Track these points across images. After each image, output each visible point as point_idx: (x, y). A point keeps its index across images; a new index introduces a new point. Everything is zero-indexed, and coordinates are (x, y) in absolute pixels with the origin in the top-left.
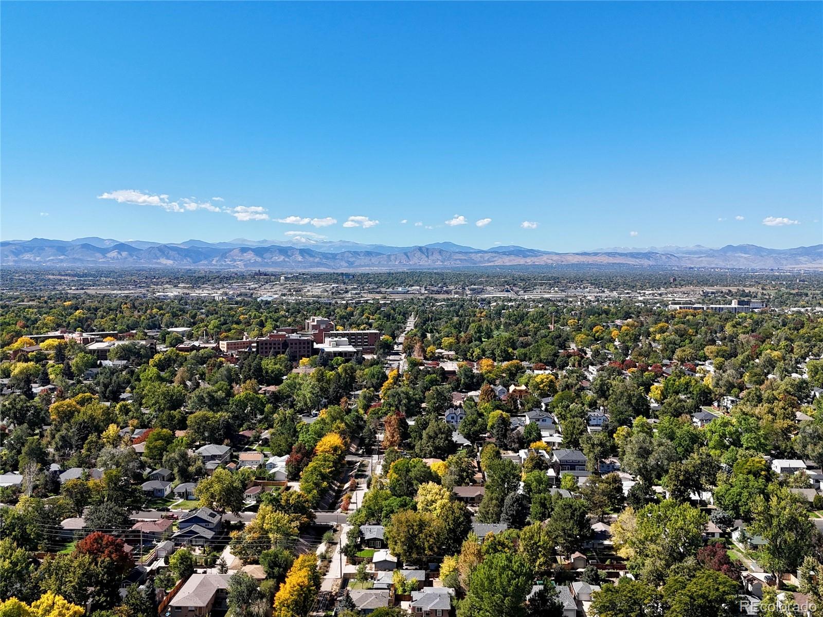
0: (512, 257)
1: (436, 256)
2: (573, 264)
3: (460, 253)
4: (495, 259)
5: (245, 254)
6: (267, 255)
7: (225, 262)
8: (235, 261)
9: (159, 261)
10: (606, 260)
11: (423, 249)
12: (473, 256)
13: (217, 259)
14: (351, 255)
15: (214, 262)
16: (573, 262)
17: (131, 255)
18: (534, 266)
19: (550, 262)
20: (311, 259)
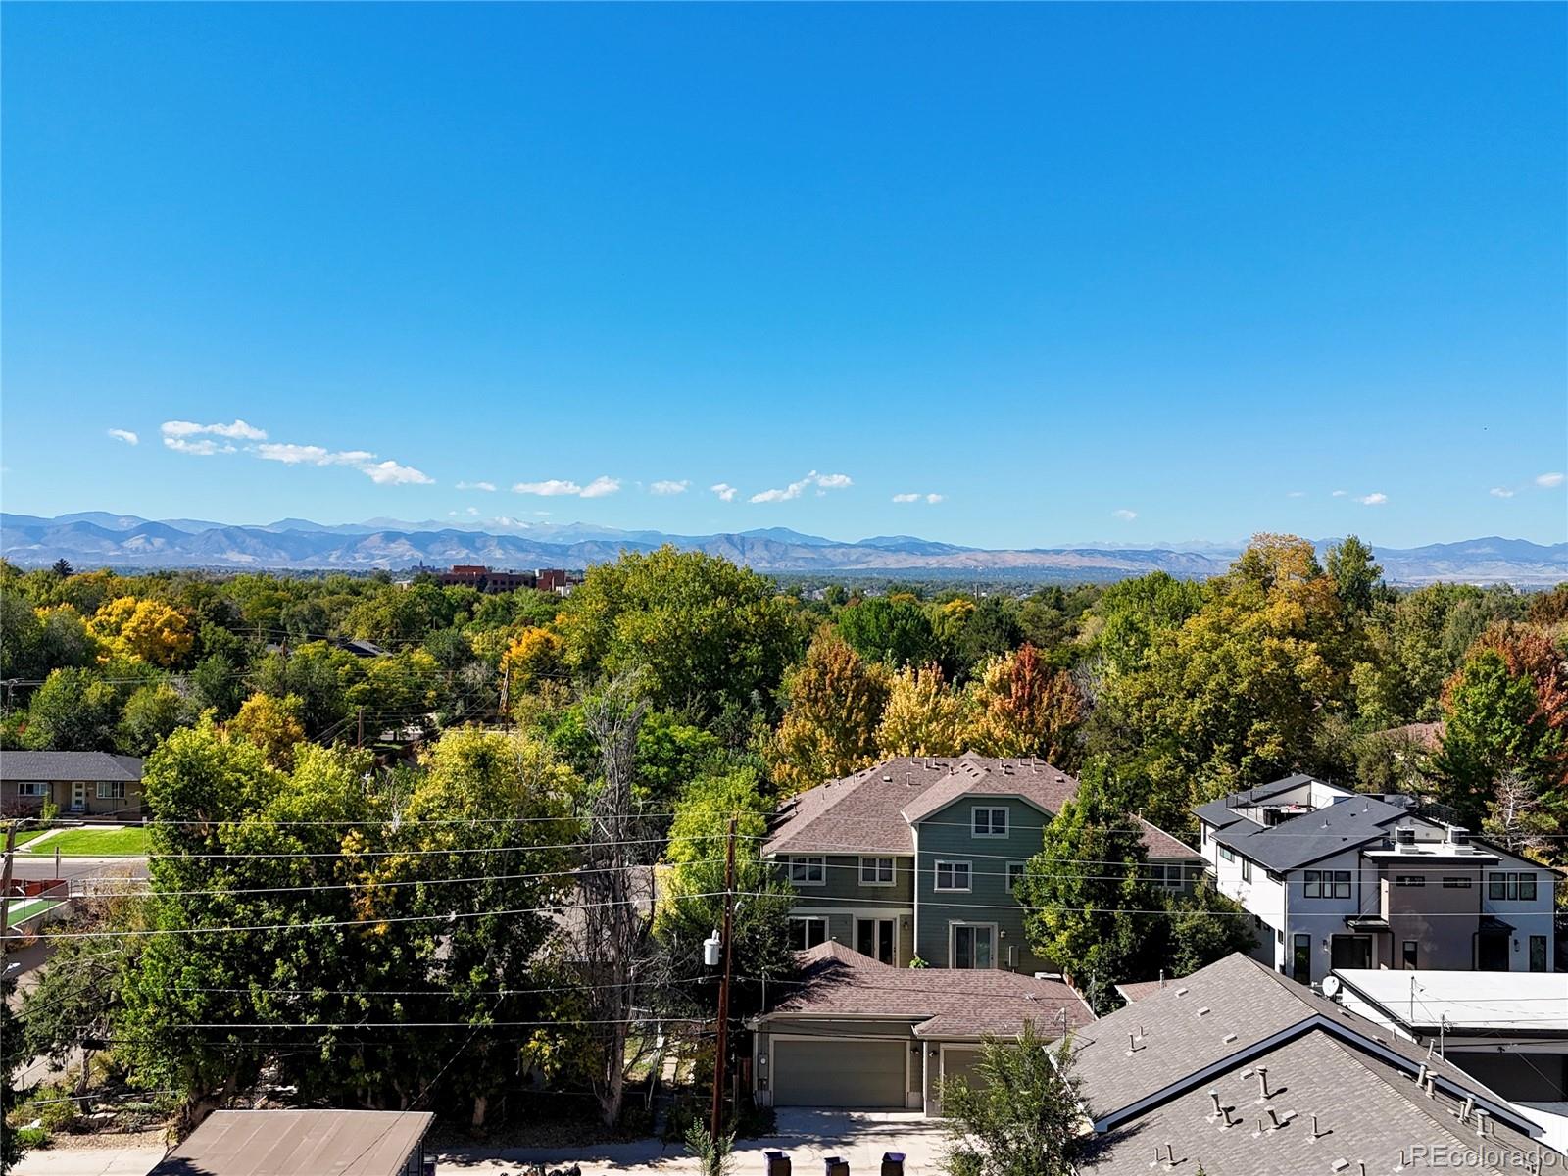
0: (903, 555)
1: (760, 551)
2: (1014, 568)
3: (805, 546)
4: (870, 558)
5: (392, 545)
6: (436, 547)
7: (355, 559)
8: (373, 559)
9: (225, 556)
10: (1075, 562)
11: (736, 539)
12: (829, 553)
13: (339, 553)
14: (597, 549)
15: (332, 559)
16: (1015, 564)
17: (171, 544)
18: (942, 570)
19: (972, 563)
20: (521, 555)
